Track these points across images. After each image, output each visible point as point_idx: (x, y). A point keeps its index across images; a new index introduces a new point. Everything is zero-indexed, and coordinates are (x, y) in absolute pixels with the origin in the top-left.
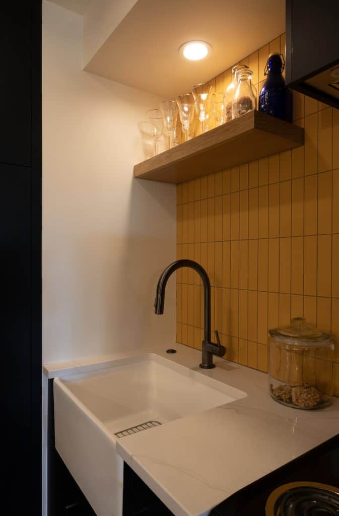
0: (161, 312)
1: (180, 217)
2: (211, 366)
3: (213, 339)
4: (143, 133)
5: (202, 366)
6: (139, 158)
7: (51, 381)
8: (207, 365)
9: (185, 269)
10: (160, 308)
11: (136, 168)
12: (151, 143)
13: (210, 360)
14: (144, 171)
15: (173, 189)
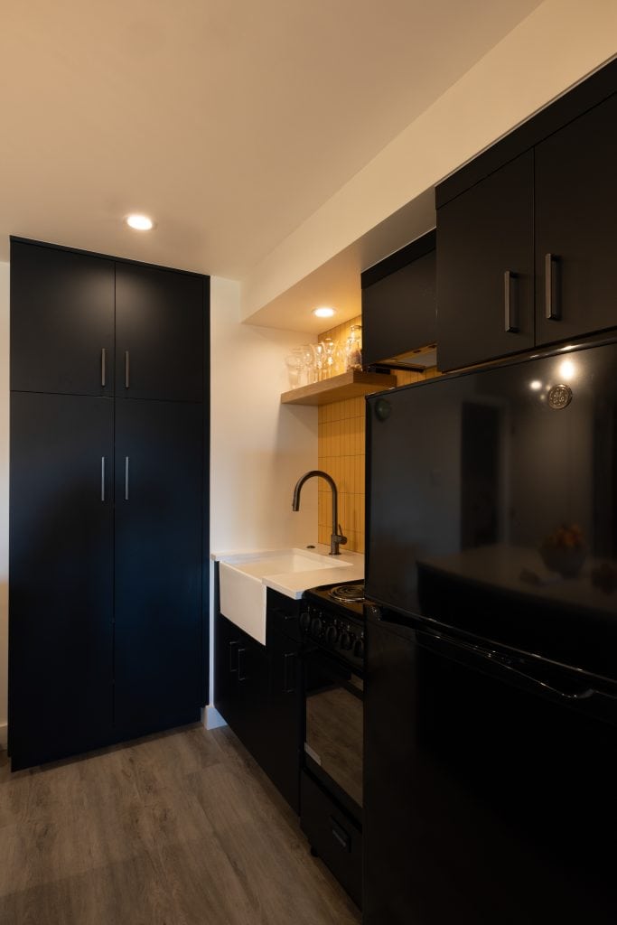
0: (297, 509)
1: (321, 435)
2: (337, 553)
3: (339, 534)
4: (288, 365)
5: (330, 554)
6: (285, 387)
7: (217, 564)
8: (336, 552)
9: (315, 478)
10: (296, 507)
11: (283, 396)
12: (295, 373)
13: (337, 548)
14: (289, 399)
15: (315, 410)
